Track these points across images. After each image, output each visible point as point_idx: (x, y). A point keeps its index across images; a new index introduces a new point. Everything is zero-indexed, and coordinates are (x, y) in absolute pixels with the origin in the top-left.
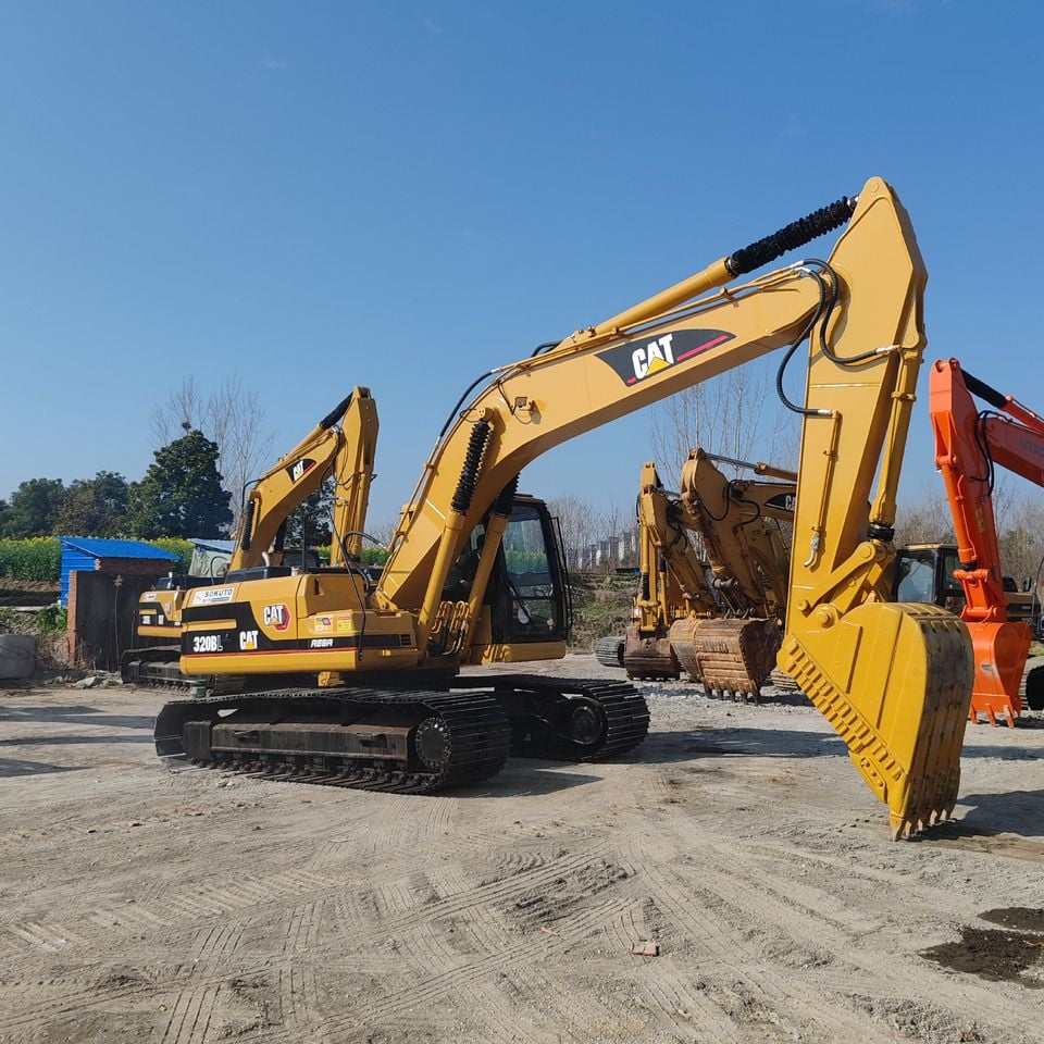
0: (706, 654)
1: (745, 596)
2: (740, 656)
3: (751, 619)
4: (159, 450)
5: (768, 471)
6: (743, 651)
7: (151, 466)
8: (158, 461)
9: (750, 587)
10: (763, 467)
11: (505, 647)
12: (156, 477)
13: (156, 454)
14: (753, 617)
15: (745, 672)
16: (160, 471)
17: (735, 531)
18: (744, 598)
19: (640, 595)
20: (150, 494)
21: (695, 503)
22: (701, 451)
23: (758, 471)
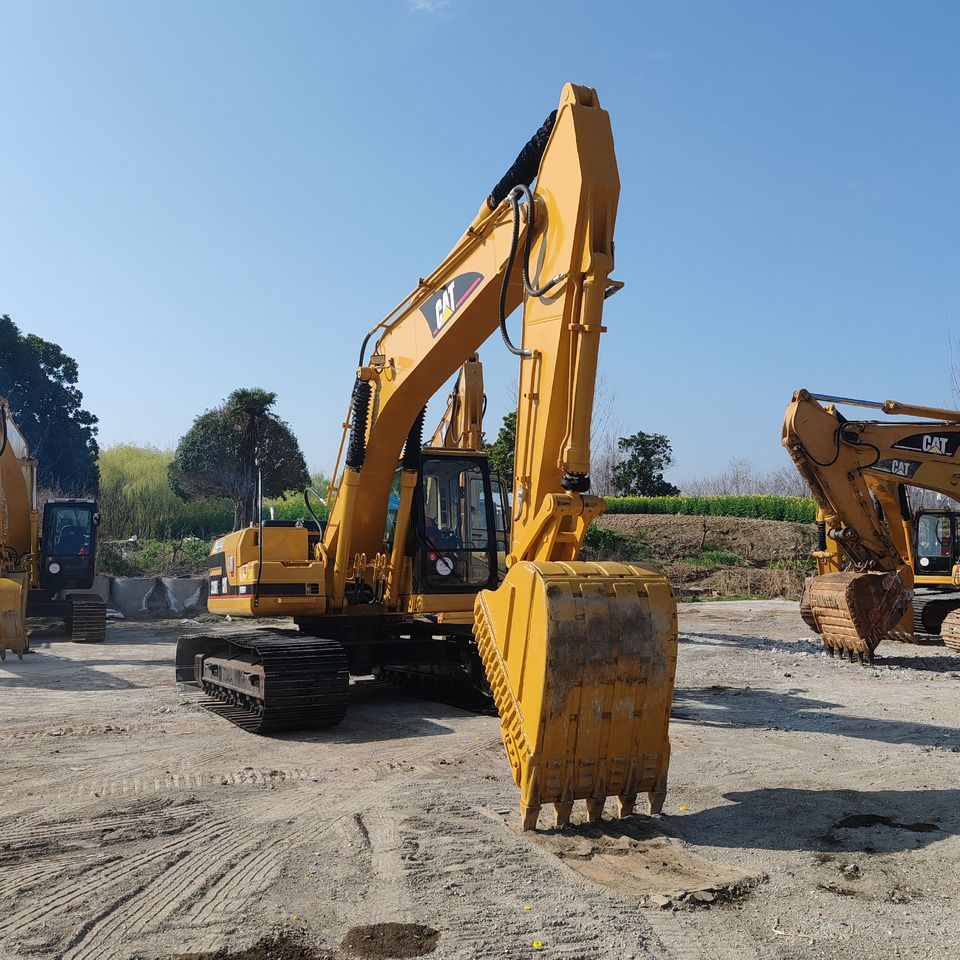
0: (821, 609)
1: (864, 547)
2: (848, 613)
3: (870, 572)
4: (507, 416)
5: (898, 409)
6: (851, 607)
7: (501, 429)
8: (506, 424)
9: (872, 538)
10: (891, 406)
11: (419, 597)
12: (505, 438)
13: (505, 419)
14: (872, 570)
15: (854, 630)
16: (507, 433)
17: (850, 476)
18: (862, 549)
19: (816, 545)
20: (499, 454)
21: (795, 448)
22: (804, 393)
23: (887, 410)
